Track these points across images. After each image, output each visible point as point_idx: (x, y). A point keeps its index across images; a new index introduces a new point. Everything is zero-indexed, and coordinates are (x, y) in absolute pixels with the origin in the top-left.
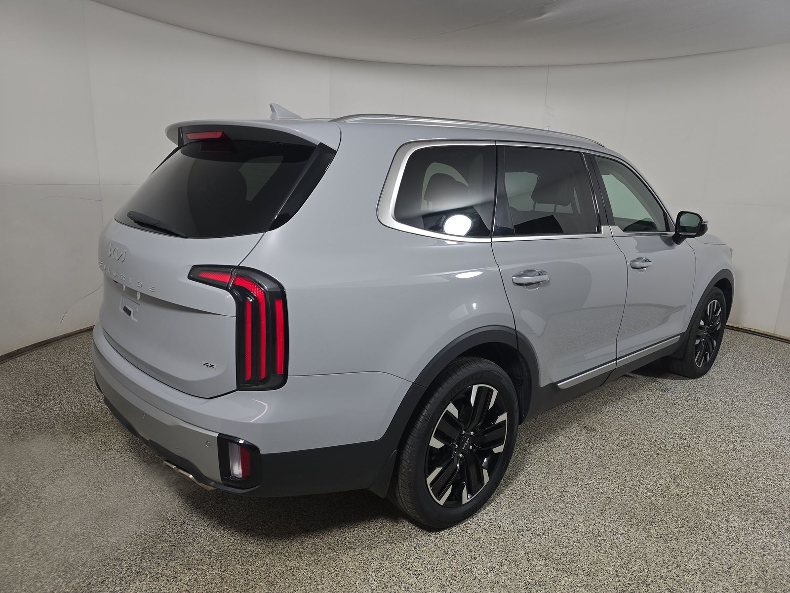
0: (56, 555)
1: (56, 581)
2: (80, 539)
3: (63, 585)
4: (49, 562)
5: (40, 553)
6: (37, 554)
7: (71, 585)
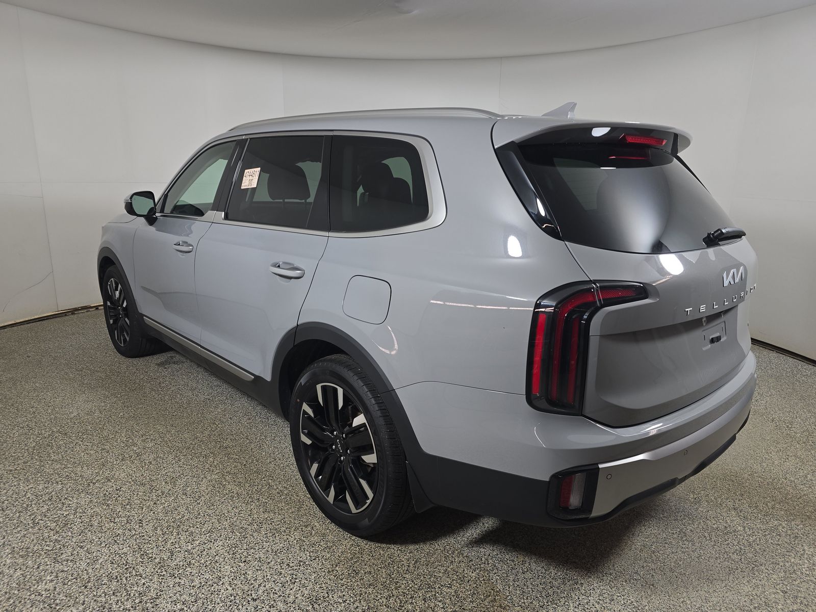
0: (788, 588)
1: (808, 573)
2: (757, 580)
3: (806, 566)
4: (799, 589)
5: (799, 601)
6: (801, 603)
7: (801, 562)
